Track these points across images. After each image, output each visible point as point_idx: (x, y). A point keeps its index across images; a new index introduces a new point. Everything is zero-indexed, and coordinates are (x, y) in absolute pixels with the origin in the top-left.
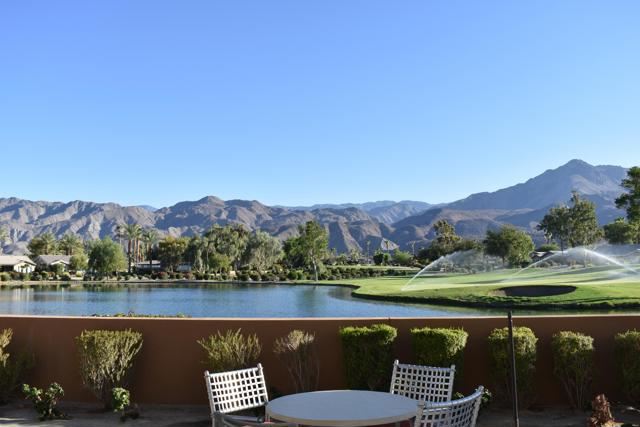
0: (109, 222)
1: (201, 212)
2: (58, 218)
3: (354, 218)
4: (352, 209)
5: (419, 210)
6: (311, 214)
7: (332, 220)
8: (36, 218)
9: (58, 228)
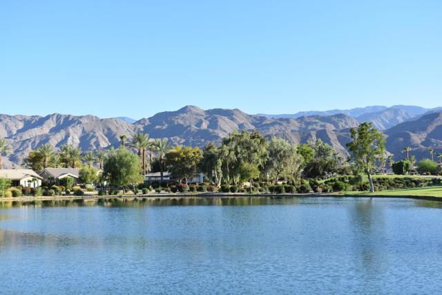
0: (88, 135)
1: (181, 122)
2: (36, 132)
3: (342, 125)
4: (340, 116)
5: (412, 116)
6: (296, 123)
7: (319, 128)
8: (14, 132)
9: (37, 142)
